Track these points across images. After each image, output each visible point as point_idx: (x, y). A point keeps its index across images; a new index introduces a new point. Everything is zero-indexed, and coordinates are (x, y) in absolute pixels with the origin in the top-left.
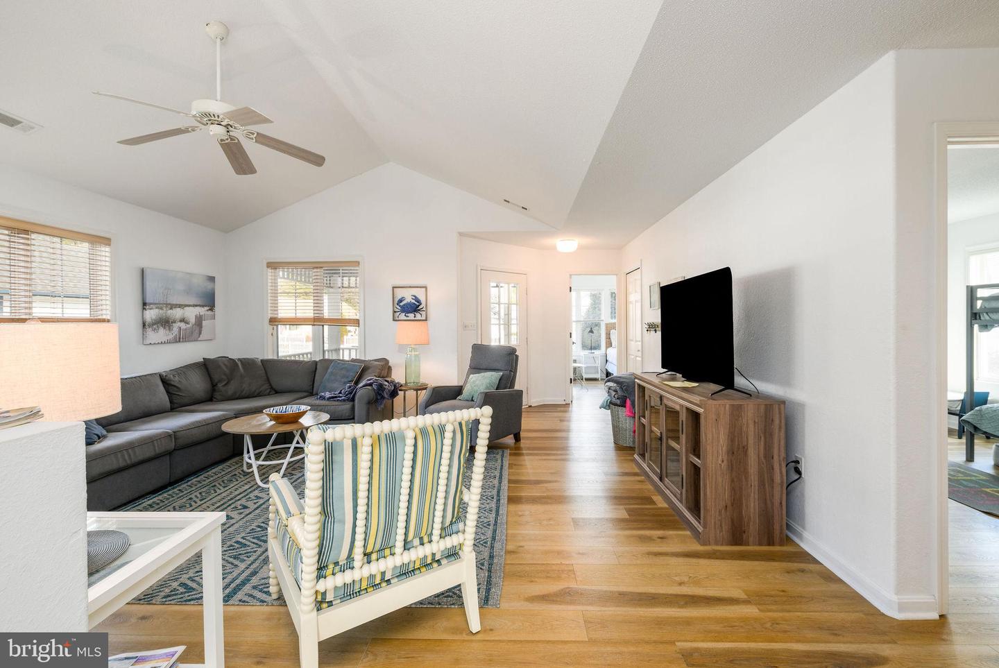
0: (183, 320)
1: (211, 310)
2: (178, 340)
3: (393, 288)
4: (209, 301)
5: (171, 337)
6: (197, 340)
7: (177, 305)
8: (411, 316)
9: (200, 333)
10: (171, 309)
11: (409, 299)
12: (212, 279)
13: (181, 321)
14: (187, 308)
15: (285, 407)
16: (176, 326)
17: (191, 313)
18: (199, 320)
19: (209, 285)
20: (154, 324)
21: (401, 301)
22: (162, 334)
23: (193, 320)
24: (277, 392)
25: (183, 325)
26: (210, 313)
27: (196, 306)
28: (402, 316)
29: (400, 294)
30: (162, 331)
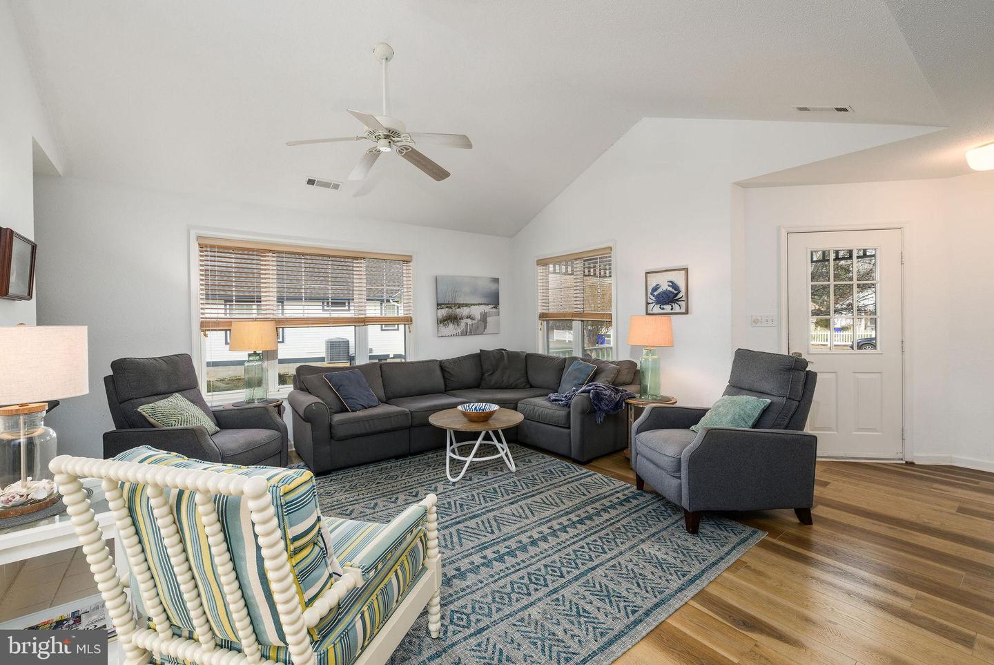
0: (469, 317)
1: (496, 307)
2: (465, 333)
3: (647, 273)
4: (494, 300)
5: (459, 331)
6: (482, 334)
7: (463, 304)
8: (668, 308)
9: (485, 328)
10: (459, 307)
11: (665, 287)
12: (496, 280)
13: (467, 318)
14: (472, 307)
15: (484, 404)
16: (463, 322)
17: (477, 311)
18: (484, 318)
19: (493, 286)
20: (444, 321)
21: (655, 289)
22: (451, 328)
23: (478, 317)
24: (532, 386)
25: (469, 321)
26: (494, 310)
27: (481, 304)
28: (657, 309)
29: (654, 281)
30: (451, 326)
